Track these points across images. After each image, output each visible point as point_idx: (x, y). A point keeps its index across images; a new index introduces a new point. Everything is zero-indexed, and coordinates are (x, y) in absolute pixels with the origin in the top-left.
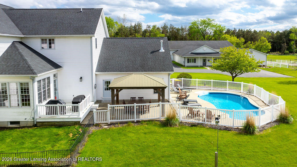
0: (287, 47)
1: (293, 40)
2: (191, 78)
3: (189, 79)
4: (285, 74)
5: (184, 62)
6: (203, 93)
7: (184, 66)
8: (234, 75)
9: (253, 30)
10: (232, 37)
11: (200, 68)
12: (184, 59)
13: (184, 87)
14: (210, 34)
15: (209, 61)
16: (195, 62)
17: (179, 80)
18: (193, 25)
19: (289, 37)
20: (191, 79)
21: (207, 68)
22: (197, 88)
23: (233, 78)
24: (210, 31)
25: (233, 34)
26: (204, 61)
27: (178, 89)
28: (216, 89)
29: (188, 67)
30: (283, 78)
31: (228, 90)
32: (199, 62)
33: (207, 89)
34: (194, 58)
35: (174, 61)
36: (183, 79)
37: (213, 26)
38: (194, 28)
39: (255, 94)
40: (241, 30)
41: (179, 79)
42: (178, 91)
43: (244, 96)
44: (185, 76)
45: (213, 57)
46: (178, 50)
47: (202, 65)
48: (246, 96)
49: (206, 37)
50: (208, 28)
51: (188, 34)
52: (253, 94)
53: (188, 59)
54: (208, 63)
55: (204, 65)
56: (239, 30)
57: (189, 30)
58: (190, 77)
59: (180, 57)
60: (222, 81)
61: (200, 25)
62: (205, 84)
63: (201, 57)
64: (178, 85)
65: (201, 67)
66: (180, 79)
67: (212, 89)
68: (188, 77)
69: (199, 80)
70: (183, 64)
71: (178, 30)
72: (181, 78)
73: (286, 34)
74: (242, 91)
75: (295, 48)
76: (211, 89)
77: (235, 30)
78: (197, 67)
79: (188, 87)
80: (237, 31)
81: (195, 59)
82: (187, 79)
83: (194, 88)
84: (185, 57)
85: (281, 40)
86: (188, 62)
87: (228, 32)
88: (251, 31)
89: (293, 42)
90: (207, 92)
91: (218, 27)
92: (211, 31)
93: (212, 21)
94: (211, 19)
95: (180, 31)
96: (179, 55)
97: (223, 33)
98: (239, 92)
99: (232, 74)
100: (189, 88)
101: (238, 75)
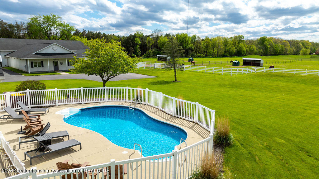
0: (133, 50)
1: (138, 44)
2: (44, 88)
3: (41, 91)
4: (147, 74)
5: (26, 67)
6: (71, 112)
7: (26, 73)
8: (105, 78)
9: (102, 33)
10: (83, 39)
11: (51, 74)
12: (25, 62)
13: (32, 106)
14: (57, 34)
15: (61, 64)
16: (43, 66)
17: (20, 95)
18: (33, 22)
19: (135, 41)
20: (44, 90)
21: (61, 73)
22: (57, 104)
23: (104, 82)
24: (56, 31)
25: (82, 36)
26: (56, 64)
27: (21, 113)
28: (88, 102)
29: (32, 73)
30: (149, 78)
31: (108, 101)
32: (49, 66)
33: (75, 103)
34: (40, 61)
35: (8, 67)
36: (28, 91)
37: (59, 25)
38: (34, 25)
39: (147, 103)
40: (91, 32)
41: (20, 92)
42: (21, 116)
43: (136, 107)
44: (33, 86)
45: (67, 59)
46: (15, 51)
47: (53, 69)
48: (137, 107)
49: (52, 37)
50: (53, 27)
51: (27, 34)
52: (144, 103)
53: (32, 63)
54: (60, 67)
55: (56, 69)
56: (89, 31)
57: (27, 27)
58: (42, 87)
59: (18, 60)
60: (92, 88)
61: (42, 22)
62: (68, 95)
63: (51, 59)
64: (20, 103)
65: (51, 72)
66: (24, 92)
67: (83, 102)
68: (39, 87)
69: (60, 90)
70: (24, 69)
71: (11, 26)
72: (26, 89)
73: (132, 39)
74: (127, 100)
75: (140, 52)
76: (81, 102)
77: (84, 32)
78: (47, 72)
79: (40, 105)
80: (87, 33)
81: (42, 62)
82: (37, 91)
83: (51, 105)
84: (26, 60)
85: (128, 44)
86: (32, 67)
87: (77, 33)
88: (100, 34)
89: (138, 46)
90: (76, 110)
91: (66, 26)
92: (58, 30)
93: (58, 18)
94: (57, 17)
95: (15, 28)
96: (16, 57)
97: (72, 34)
98: (124, 101)
99: (102, 78)
100: (42, 105)
101: (110, 78)
